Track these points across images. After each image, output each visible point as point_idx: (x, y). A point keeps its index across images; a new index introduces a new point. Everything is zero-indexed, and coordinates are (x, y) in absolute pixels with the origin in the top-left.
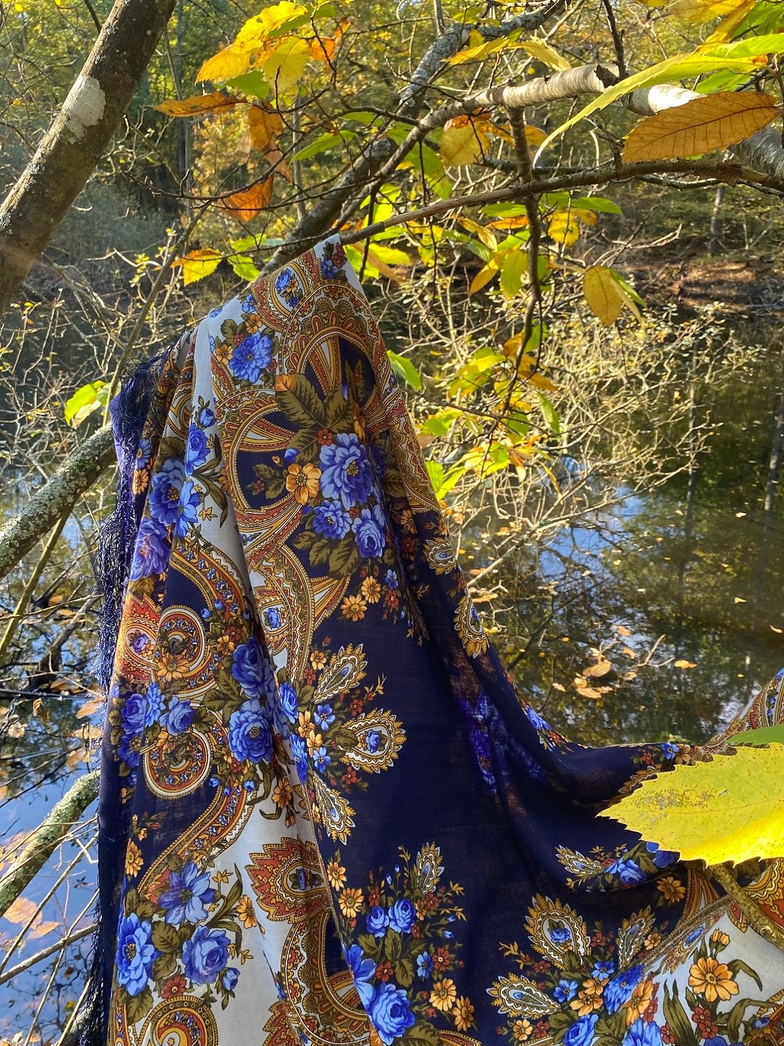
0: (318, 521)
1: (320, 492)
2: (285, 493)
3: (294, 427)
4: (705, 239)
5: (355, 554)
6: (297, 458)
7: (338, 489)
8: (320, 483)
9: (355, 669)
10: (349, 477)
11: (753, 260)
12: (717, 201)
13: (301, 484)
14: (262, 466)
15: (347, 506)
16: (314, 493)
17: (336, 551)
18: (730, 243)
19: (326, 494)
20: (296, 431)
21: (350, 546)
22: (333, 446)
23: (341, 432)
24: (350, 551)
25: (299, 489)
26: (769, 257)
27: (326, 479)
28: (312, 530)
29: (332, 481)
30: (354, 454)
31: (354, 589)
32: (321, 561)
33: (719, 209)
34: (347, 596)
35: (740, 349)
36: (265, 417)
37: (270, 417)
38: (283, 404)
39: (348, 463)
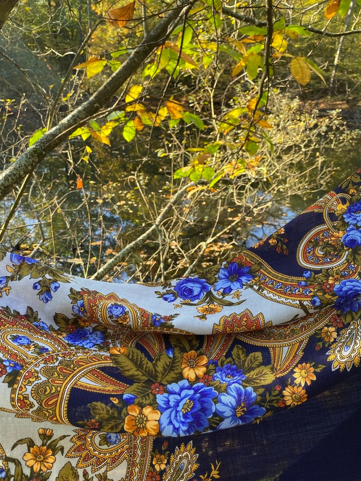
3: (130, 381)
4: (328, 89)
6: (136, 401)
8: (160, 424)
9: (189, 463)
11: (350, 99)
12: (334, 71)
18: (339, 92)
20: (131, 384)
22: (166, 395)
23: (170, 383)
25: (138, 431)
27: (165, 421)
29: (171, 422)
30: (186, 396)
35: (348, 132)
36: (98, 368)
37: (103, 369)
38: (117, 362)
39: (181, 404)
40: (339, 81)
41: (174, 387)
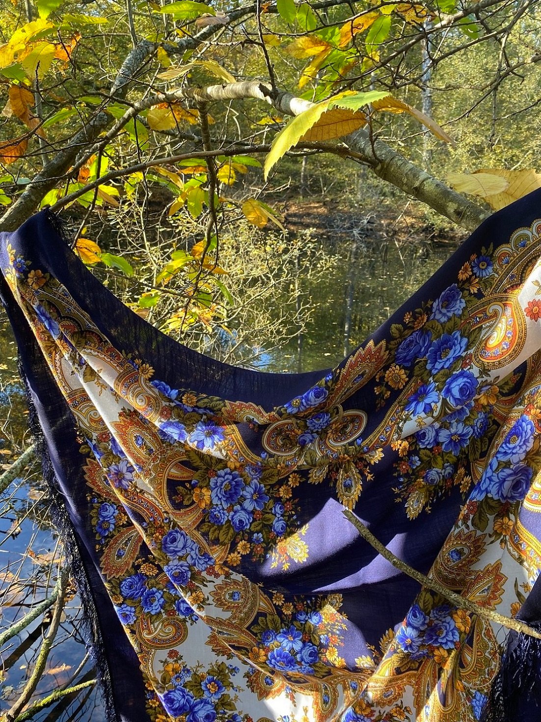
0: (211, 517)
1: (211, 502)
2: (193, 502)
3: (196, 469)
4: (298, 187)
5: (231, 531)
6: (198, 485)
7: (220, 499)
8: (211, 497)
10: (225, 492)
11: (327, 201)
12: (304, 163)
13: (201, 498)
14: (180, 488)
15: (225, 507)
16: (208, 502)
17: (222, 531)
18: (313, 190)
19: (214, 503)
20: (197, 471)
21: (229, 527)
22: (216, 478)
23: (219, 470)
24: (229, 530)
25: (200, 501)
26: (336, 199)
27: (214, 495)
28: (209, 522)
29: (217, 495)
30: (227, 479)
31: (233, 549)
32: (215, 537)
33: (305, 168)
34: (229, 553)
35: (327, 258)
36: (180, 462)
37: (182, 463)
38: (189, 457)
39: (224, 484)
40: (311, 176)
41: (222, 473)
